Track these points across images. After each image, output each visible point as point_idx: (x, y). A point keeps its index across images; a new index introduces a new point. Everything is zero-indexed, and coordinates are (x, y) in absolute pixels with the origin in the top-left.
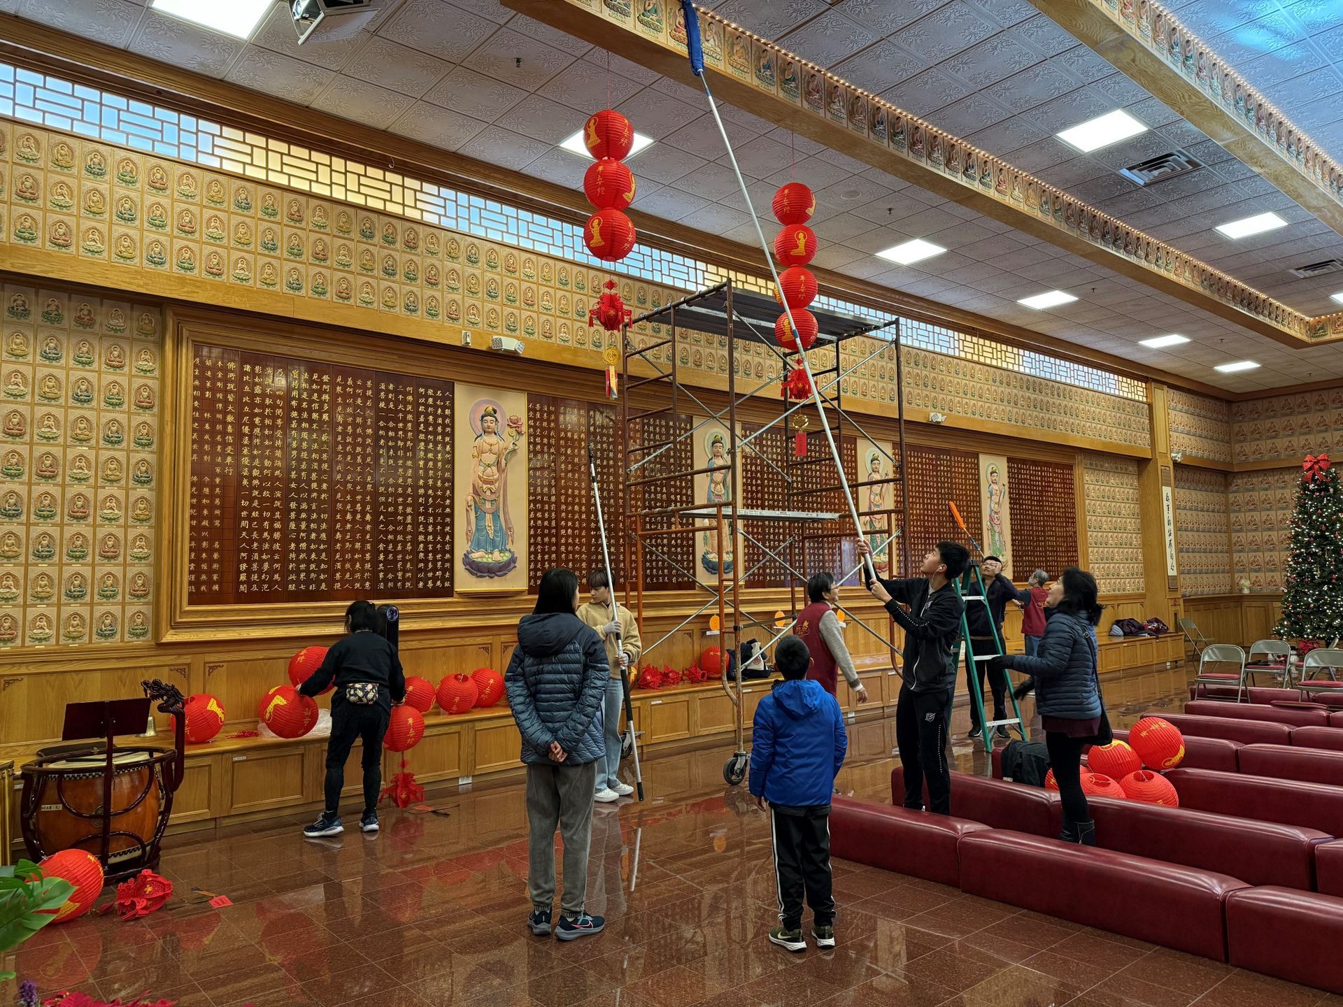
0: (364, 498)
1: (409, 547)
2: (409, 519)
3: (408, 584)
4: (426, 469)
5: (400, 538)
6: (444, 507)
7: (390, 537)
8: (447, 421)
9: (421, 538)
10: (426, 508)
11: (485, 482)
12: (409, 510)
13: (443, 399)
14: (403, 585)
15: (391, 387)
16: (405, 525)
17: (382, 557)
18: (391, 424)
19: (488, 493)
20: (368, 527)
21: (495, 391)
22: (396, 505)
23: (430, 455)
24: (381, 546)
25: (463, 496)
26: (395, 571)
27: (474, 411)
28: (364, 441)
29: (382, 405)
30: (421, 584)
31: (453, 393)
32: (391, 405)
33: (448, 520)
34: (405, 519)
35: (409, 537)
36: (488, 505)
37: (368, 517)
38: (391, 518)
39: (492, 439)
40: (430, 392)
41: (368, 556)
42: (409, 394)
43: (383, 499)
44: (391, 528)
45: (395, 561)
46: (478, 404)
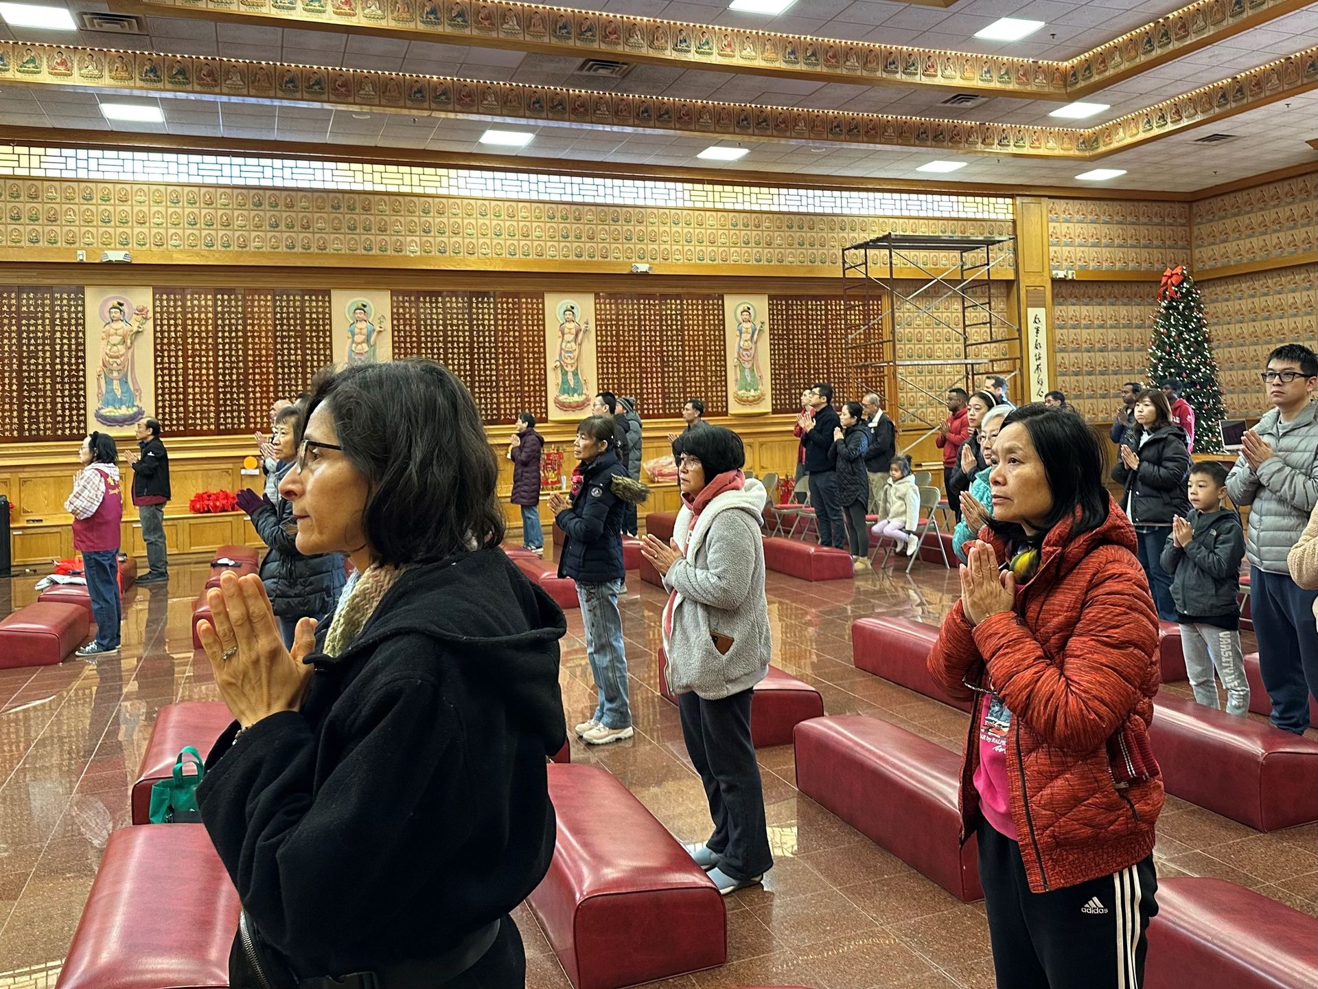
0: (10, 375)
1: (49, 407)
2: (48, 387)
3: (48, 432)
4: (62, 351)
5: (41, 400)
6: (78, 377)
7: (32, 400)
8: (80, 315)
9: (59, 400)
10: (63, 378)
11: (111, 357)
12: (48, 381)
13: (75, 299)
14: (45, 433)
15: (31, 295)
16: (45, 391)
17: (26, 414)
18: (32, 322)
19: (115, 365)
20: (15, 394)
21: (122, 289)
22: (37, 378)
23: (65, 341)
24: (26, 407)
25: (93, 368)
26: (37, 423)
27: (102, 306)
28: (10, 335)
29: (24, 309)
30: (59, 432)
31: (84, 295)
32: (32, 309)
33: (82, 386)
34: (45, 387)
35: (49, 400)
36: (115, 374)
37: (15, 387)
38: (34, 387)
39: (120, 325)
40: (65, 296)
41: (15, 414)
42: (47, 299)
43: (26, 374)
44: (34, 394)
45: (37, 417)
46: (106, 301)
